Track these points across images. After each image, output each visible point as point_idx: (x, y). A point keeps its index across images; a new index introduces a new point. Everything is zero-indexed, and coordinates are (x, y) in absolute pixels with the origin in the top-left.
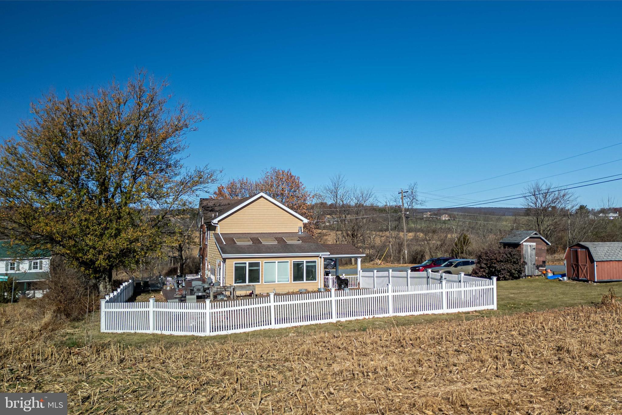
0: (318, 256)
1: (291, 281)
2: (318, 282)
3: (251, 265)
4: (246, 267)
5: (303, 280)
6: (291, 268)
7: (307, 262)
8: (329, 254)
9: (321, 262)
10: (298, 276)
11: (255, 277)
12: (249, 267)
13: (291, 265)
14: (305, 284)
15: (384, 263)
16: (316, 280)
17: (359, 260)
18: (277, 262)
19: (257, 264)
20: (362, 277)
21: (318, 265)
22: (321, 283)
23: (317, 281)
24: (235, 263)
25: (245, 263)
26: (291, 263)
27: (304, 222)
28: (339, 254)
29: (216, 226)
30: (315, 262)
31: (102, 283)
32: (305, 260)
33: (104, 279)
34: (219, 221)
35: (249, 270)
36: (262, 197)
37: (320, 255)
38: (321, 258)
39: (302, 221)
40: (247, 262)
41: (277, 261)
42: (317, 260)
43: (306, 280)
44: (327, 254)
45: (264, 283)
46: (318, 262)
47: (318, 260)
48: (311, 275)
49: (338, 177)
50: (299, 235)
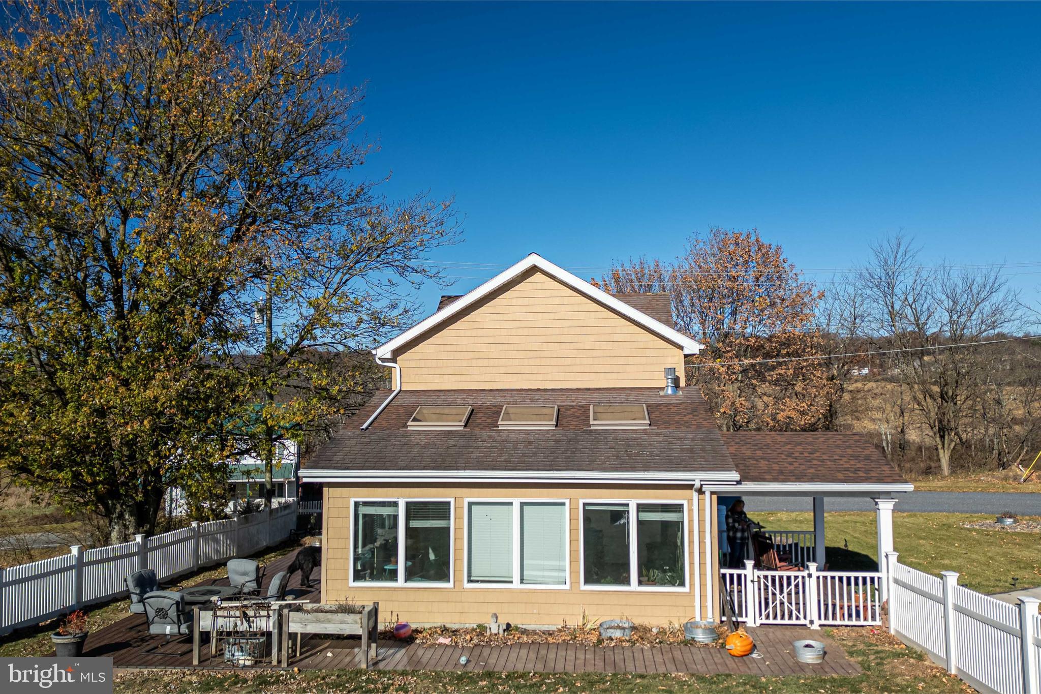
0: (690, 487)
1: (574, 583)
2: (691, 594)
3: (414, 510)
4: (396, 517)
5: (627, 581)
6: (573, 530)
7: (641, 508)
8: (736, 476)
9: (701, 511)
10: (603, 565)
11: (431, 557)
12: (408, 518)
13: (573, 520)
14: (635, 599)
16: (682, 584)
17: (886, 508)
18: (516, 503)
19: (442, 510)
20: (896, 581)
21: (691, 521)
22: (703, 596)
23: (686, 589)
24: (357, 505)
25: (395, 504)
26: (573, 511)
27: (687, 352)
28: (785, 480)
30: (678, 508)
31: (116, 527)
32: (632, 501)
34: (397, 352)
35: (409, 531)
36: (535, 269)
37: (697, 484)
38: (700, 492)
39: (681, 348)
40: (402, 499)
41: (517, 498)
42: (684, 503)
43: (641, 582)
44: (727, 480)
45: (467, 585)
46: (690, 511)
47: (690, 501)
50: (666, 396)
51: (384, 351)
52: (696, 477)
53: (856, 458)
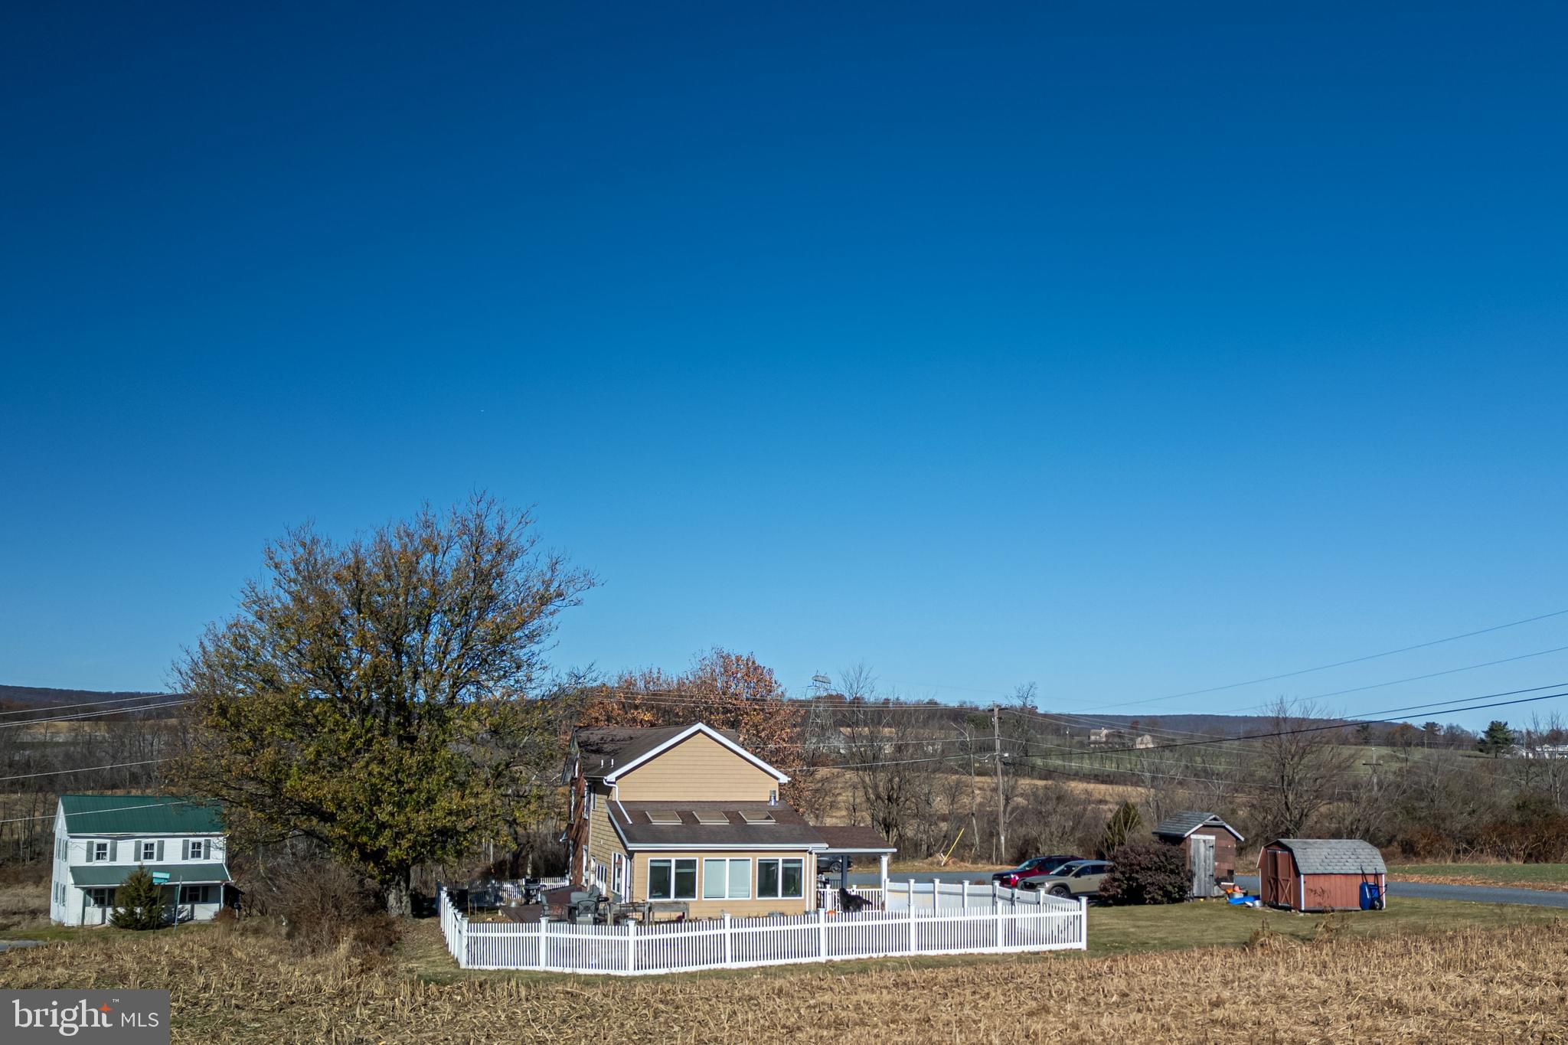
0: (806, 851)
1: (754, 896)
2: (805, 900)
3: (680, 864)
4: (670, 867)
5: (777, 896)
6: (754, 872)
7: (785, 861)
8: (827, 846)
9: (811, 861)
10: (767, 887)
11: (687, 887)
12: (677, 867)
13: (754, 867)
14: (780, 900)
15: (954, 863)
16: (801, 895)
17: (885, 860)
18: (728, 859)
19: (692, 864)
20: (889, 891)
21: (805, 866)
22: (810, 901)
23: (802, 897)
24: (651, 861)
25: (670, 861)
26: (754, 863)
27: (781, 781)
28: (845, 848)
29: (612, 788)
30: (800, 861)
31: (394, 891)
32: (780, 857)
33: (398, 884)
34: (618, 778)
35: (677, 874)
36: (700, 731)
37: (810, 849)
38: (811, 853)
39: (777, 779)
40: (673, 859)
41: (727, 857)
42: (803, 858)
43: (783, 895)
44: (822, 847)
45: (704, 899)
46: (806, 862)
47: (806, 857)
48: (792, 884)
49: (857, 669)
50: (771, 806)
51: (611, 777)
52: (810, 846)
53: (870, 838)
